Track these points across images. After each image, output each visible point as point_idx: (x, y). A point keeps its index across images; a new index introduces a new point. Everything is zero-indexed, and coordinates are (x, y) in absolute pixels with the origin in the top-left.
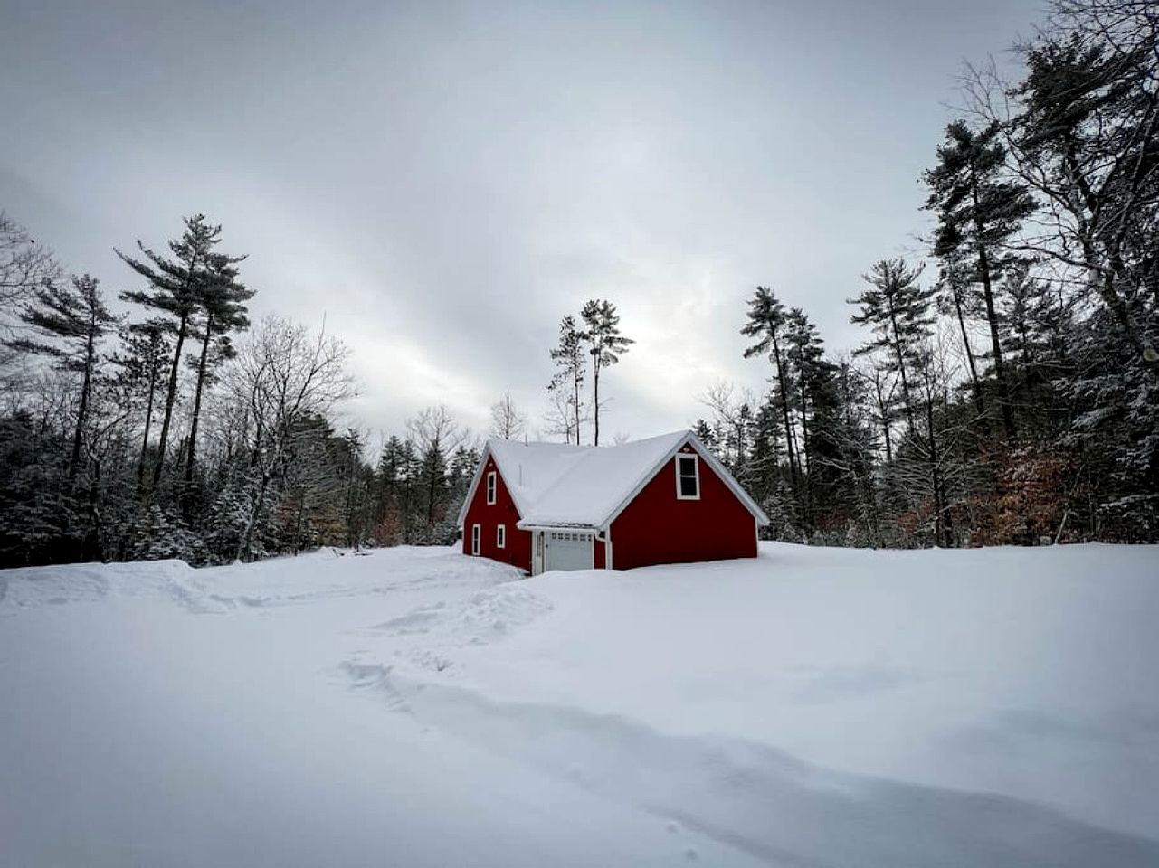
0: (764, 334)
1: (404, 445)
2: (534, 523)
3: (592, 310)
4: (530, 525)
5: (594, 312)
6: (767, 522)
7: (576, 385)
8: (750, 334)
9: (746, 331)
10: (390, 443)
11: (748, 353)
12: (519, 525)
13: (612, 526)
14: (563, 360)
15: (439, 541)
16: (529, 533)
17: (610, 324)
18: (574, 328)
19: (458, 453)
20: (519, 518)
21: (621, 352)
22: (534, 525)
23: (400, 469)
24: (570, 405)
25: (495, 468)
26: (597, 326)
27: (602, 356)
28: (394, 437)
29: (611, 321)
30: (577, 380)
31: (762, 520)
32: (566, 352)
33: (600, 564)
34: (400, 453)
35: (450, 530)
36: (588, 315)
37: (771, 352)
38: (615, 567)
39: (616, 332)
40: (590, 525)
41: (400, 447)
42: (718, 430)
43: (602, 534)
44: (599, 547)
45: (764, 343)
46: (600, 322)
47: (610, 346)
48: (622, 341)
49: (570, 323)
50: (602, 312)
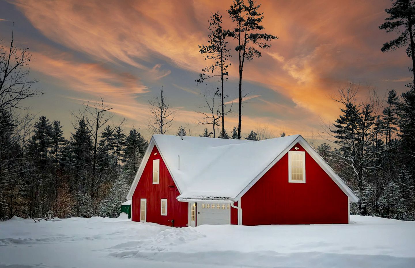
0: (403, 29)
1: (53, 126)
2: (190, 197)
3: (238, 8)
4: (187, 199)
5: (240, 10)
6: (356, 200)
7: (222, 79)
8: (388, 29)
9: (385, 26)
10: (39, 124)
11: (386, 47)
12: (179, 198)
13: (242, 198)
14: (210, 55)
15: (105, 214)
16: (186, 204)
17: (254, 20)
18: (221, 25)
19: (104, 134)
20: (179, 194)
21: (264, 47)
22: (190, 198)
23: (49, 149)
24: (216, 96)
25: (159, 157)
26: (243, 23)
27: (247, 51)
28: (43, 118)
29: (256, 17)
30: (223, 74)
31: (353, 199)
32: (213, 47)
33: (234, 221)
34: (49, 134)
35: (114, 205)
36: (234, 13)
37: (407, 46)
38: (244, 224)
39: (260, 28)
40: (228, 198)
41: (47, 128)
42: (367, 114)
43: (236, 204)
44: (234, 212)
45: (401, 38)
46: (246, 19)
47: (254, 42)
48: (266, 37)
49: (218, 19)
50: (247, 9)
